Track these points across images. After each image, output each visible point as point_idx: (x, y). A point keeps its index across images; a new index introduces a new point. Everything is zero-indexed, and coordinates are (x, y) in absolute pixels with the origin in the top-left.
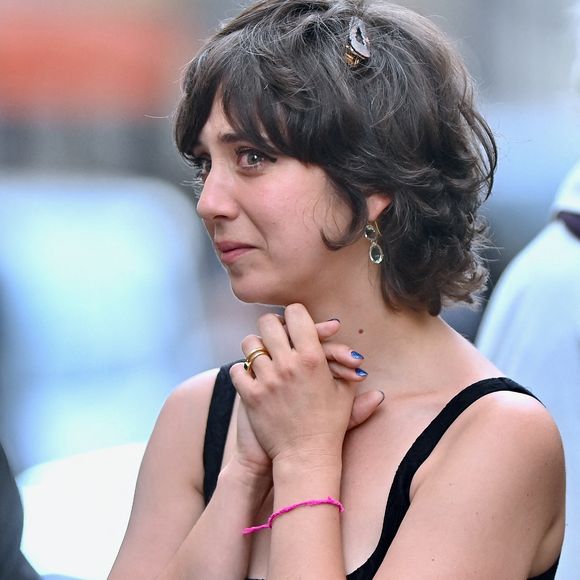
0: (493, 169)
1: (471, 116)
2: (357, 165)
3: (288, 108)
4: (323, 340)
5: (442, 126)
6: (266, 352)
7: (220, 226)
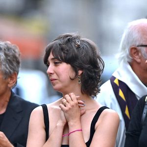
0: (104, 67)
1: (100, 58)
2: (76, 64)
3: (64, 53)
4: (77, 99)
5: (94, 59)
6: (67, 102)
7: (51, 75)
